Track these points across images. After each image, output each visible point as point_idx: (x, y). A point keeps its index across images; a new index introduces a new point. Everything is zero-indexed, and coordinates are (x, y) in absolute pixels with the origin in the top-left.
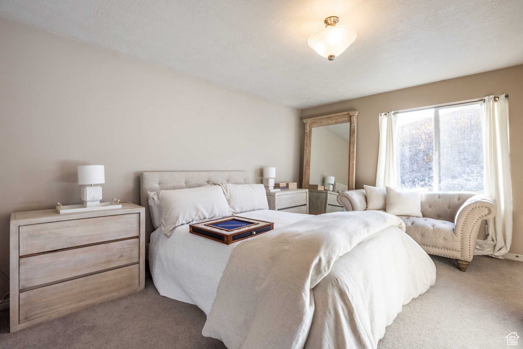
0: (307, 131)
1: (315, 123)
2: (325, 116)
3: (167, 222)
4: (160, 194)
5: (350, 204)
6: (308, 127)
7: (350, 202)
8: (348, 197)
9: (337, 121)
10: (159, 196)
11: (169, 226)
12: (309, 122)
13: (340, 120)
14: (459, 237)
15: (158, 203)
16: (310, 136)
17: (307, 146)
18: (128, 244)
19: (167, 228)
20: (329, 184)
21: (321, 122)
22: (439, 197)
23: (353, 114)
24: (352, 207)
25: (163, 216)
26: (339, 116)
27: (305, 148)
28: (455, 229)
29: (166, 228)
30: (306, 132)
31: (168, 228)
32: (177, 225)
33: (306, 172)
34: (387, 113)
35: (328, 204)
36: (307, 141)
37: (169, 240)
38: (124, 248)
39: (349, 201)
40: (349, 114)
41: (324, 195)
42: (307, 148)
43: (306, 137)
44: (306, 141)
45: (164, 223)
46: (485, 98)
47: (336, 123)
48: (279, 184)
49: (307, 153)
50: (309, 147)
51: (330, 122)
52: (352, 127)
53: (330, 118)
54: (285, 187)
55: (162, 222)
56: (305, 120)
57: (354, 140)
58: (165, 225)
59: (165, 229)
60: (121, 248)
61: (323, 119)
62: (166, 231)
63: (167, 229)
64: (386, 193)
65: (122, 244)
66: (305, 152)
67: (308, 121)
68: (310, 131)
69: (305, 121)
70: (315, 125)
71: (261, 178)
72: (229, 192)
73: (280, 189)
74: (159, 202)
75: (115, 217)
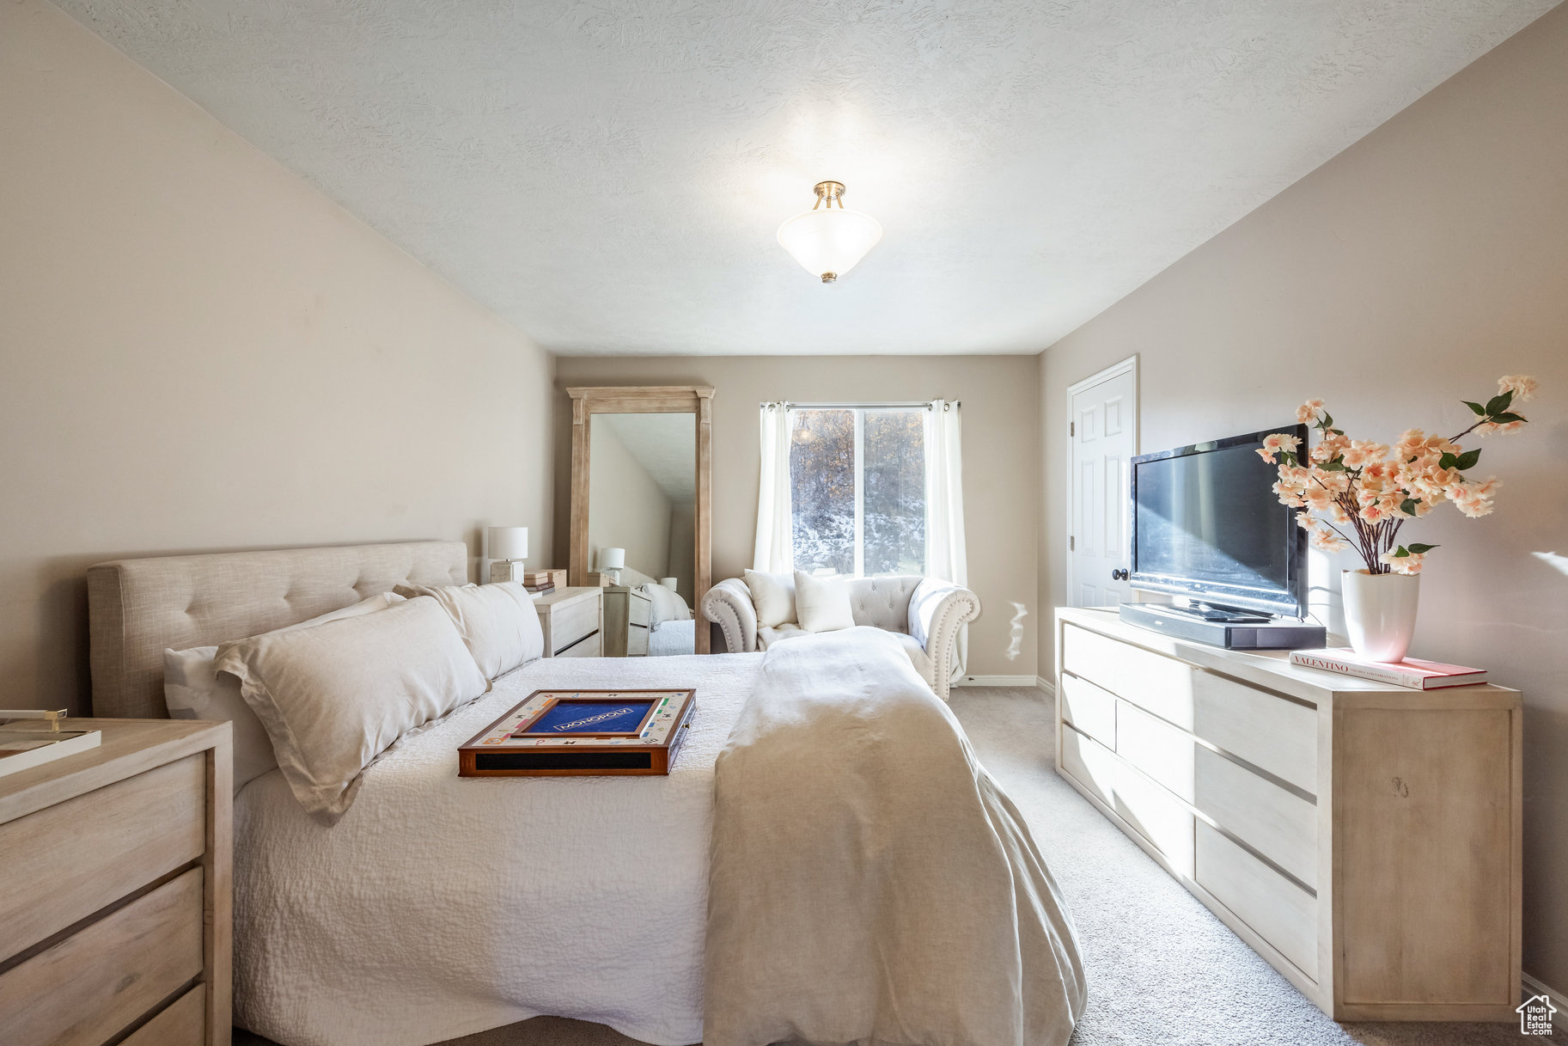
0: (579, 421)
1: (602, 401)
2: (634, 389)
3: (318, 764)
4: (263, 651)
5: (736, 618)
6: (579, 411)
7: (734, 611)
8: (731, 601)
9: (664, 405)
10: (259, 661)
11: (328, 778)
12: (585, 397)
13: (669, 404)
14: (934, 659)
15: (254, 691)
16: (586, 437)
17: (580, 463)
18: (159, 911)
19: (323, 787)
20: (611, 569)
21: (619, 403)
22: (874, 587)
23: (705, 395)
24: (740, 624)
25: (293, 741)
26: (667, 393)
27: (574, 470)
28: (927, 646)
29: (317, 788)
30: (575, 423)
31: (324, 784)
32: (363, 765)
33: (578, 538)
34: (776, 404)
35: (631, 624)
36: (578, 451)
37: (332, 833)
38: (138, 938)
39: (732, 610)
40: (695, 392)
41: (621, 598)
42: (579, 471)
43: (575, 439)
44: (574, 448)
45: (304, 771)
46: (932, 403)
47: (660, 410)
48: (534, 575)
49: (579, 483)
50: (585, 467)
51: (644, 404)
52: (703, 426)
53: (645, 394)
54: (547, 586)
55: (292, 767)
56: (575, 389)
57: (709, 458)
58: (310, 776)
59: (313, 792)
60: (128, 942)
61: (627, 394)
62: (320, 801)
63: (327, 789)
64: (792, 584)
65: (127, 920)
66: (574, 481)
67: (582, 394)
68: (587, 423)
69: (572, 392)
70: (602, 408)
71: (476, 559)
72: (463, 614)
73: (538, 591)
74: (256, 686)
75: (101, 796)
